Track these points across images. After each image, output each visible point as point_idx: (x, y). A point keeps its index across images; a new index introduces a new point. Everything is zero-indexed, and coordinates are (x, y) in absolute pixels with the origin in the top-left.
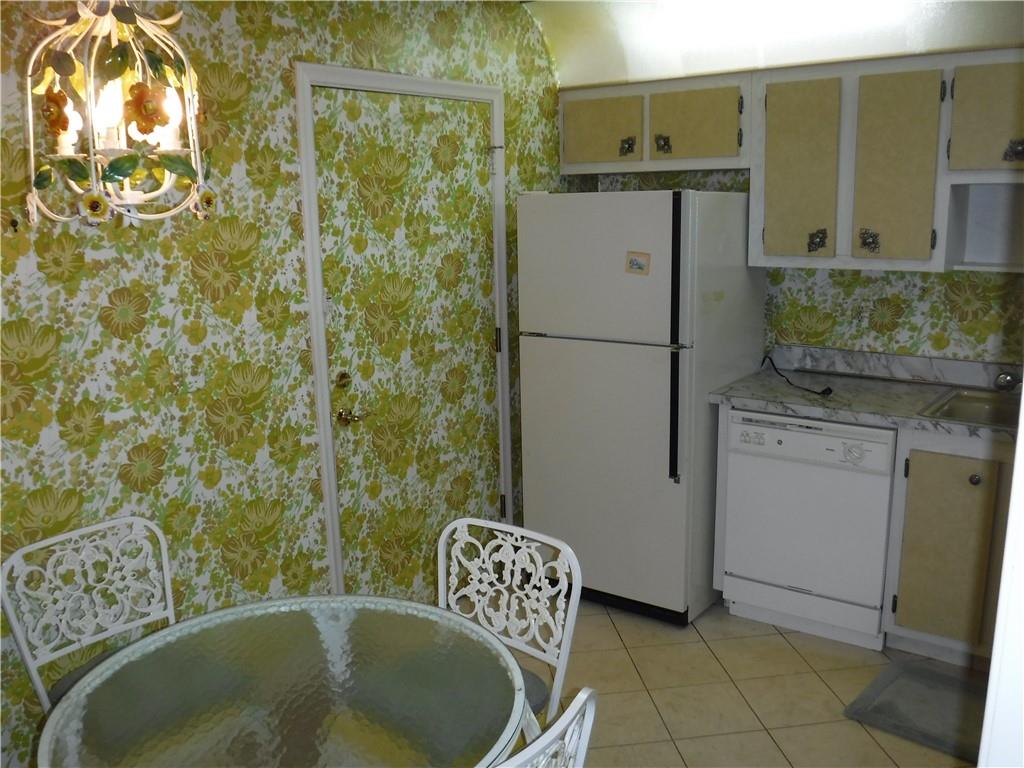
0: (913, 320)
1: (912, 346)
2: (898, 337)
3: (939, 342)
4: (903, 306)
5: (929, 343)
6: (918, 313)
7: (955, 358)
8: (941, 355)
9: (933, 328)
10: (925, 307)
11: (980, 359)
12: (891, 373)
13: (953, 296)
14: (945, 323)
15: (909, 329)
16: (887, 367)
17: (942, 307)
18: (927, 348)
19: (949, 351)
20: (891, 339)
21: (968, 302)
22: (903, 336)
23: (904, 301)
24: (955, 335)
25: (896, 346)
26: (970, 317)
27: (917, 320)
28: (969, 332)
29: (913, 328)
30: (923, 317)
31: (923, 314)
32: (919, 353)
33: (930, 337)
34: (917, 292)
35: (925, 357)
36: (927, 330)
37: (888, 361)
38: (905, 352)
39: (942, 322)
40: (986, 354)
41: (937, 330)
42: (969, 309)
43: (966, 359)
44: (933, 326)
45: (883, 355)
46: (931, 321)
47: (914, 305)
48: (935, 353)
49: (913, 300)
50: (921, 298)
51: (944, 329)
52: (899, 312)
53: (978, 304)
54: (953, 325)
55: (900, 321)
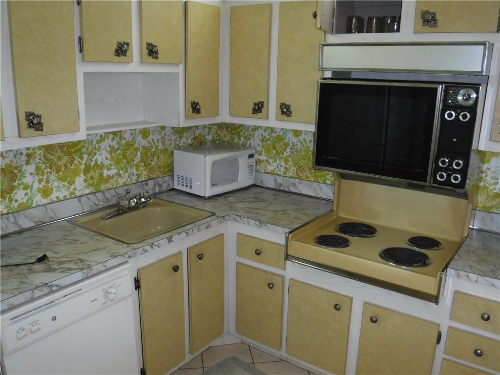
0: (25, 181)
1: (28, 200)
2: (17, 197)
3: (46, 192)
4: (16, 172)
5: (39, 195)
6: (27, 175)
7: (59, 201)
8: (50, 201)
9: (40, 183)
10: (31, 168)
11: (73, 196)
12: (20, 226)
13: (50, 157)
14: (48, 178)
15: (23, 189)
16: (16, 223)
17: (44, 166)
18: (39, 199)
19: (53, 197)
20: (11, 200)
21: (59, 158)
22: (20, 196)
23: (16, 168)
24: (56, 184)
25: (16, 205)
26: (63, 169)
27: (28, 180)
28: (63, 179)
29: (26, 187)
30: (32, 176)
31: (31, 174)
32: (34, 205)
33: (39, 190)
34: (24, 158)
35: (39, 206)
36: (36, 185)
37: (15, 218)
38: (23, 208)
39: (45, 177)
40: (76, 192)
41: (43, 183)
42: (61, 163)
43: (65, 199)
44: (40, 181)
45: (10, 215)
46: (38, 178)
47: (23, 169)
48: (45, 201)
49: (22, 165)
50: (28, 163)
51: (47, 181)
52: (13, 178)
53: (66, 158)
54: (53, 177)
55: (16, 184)
